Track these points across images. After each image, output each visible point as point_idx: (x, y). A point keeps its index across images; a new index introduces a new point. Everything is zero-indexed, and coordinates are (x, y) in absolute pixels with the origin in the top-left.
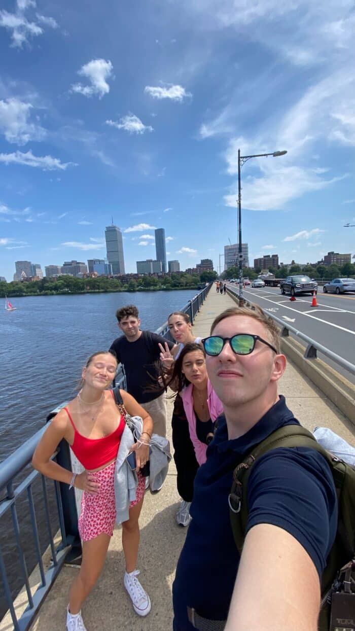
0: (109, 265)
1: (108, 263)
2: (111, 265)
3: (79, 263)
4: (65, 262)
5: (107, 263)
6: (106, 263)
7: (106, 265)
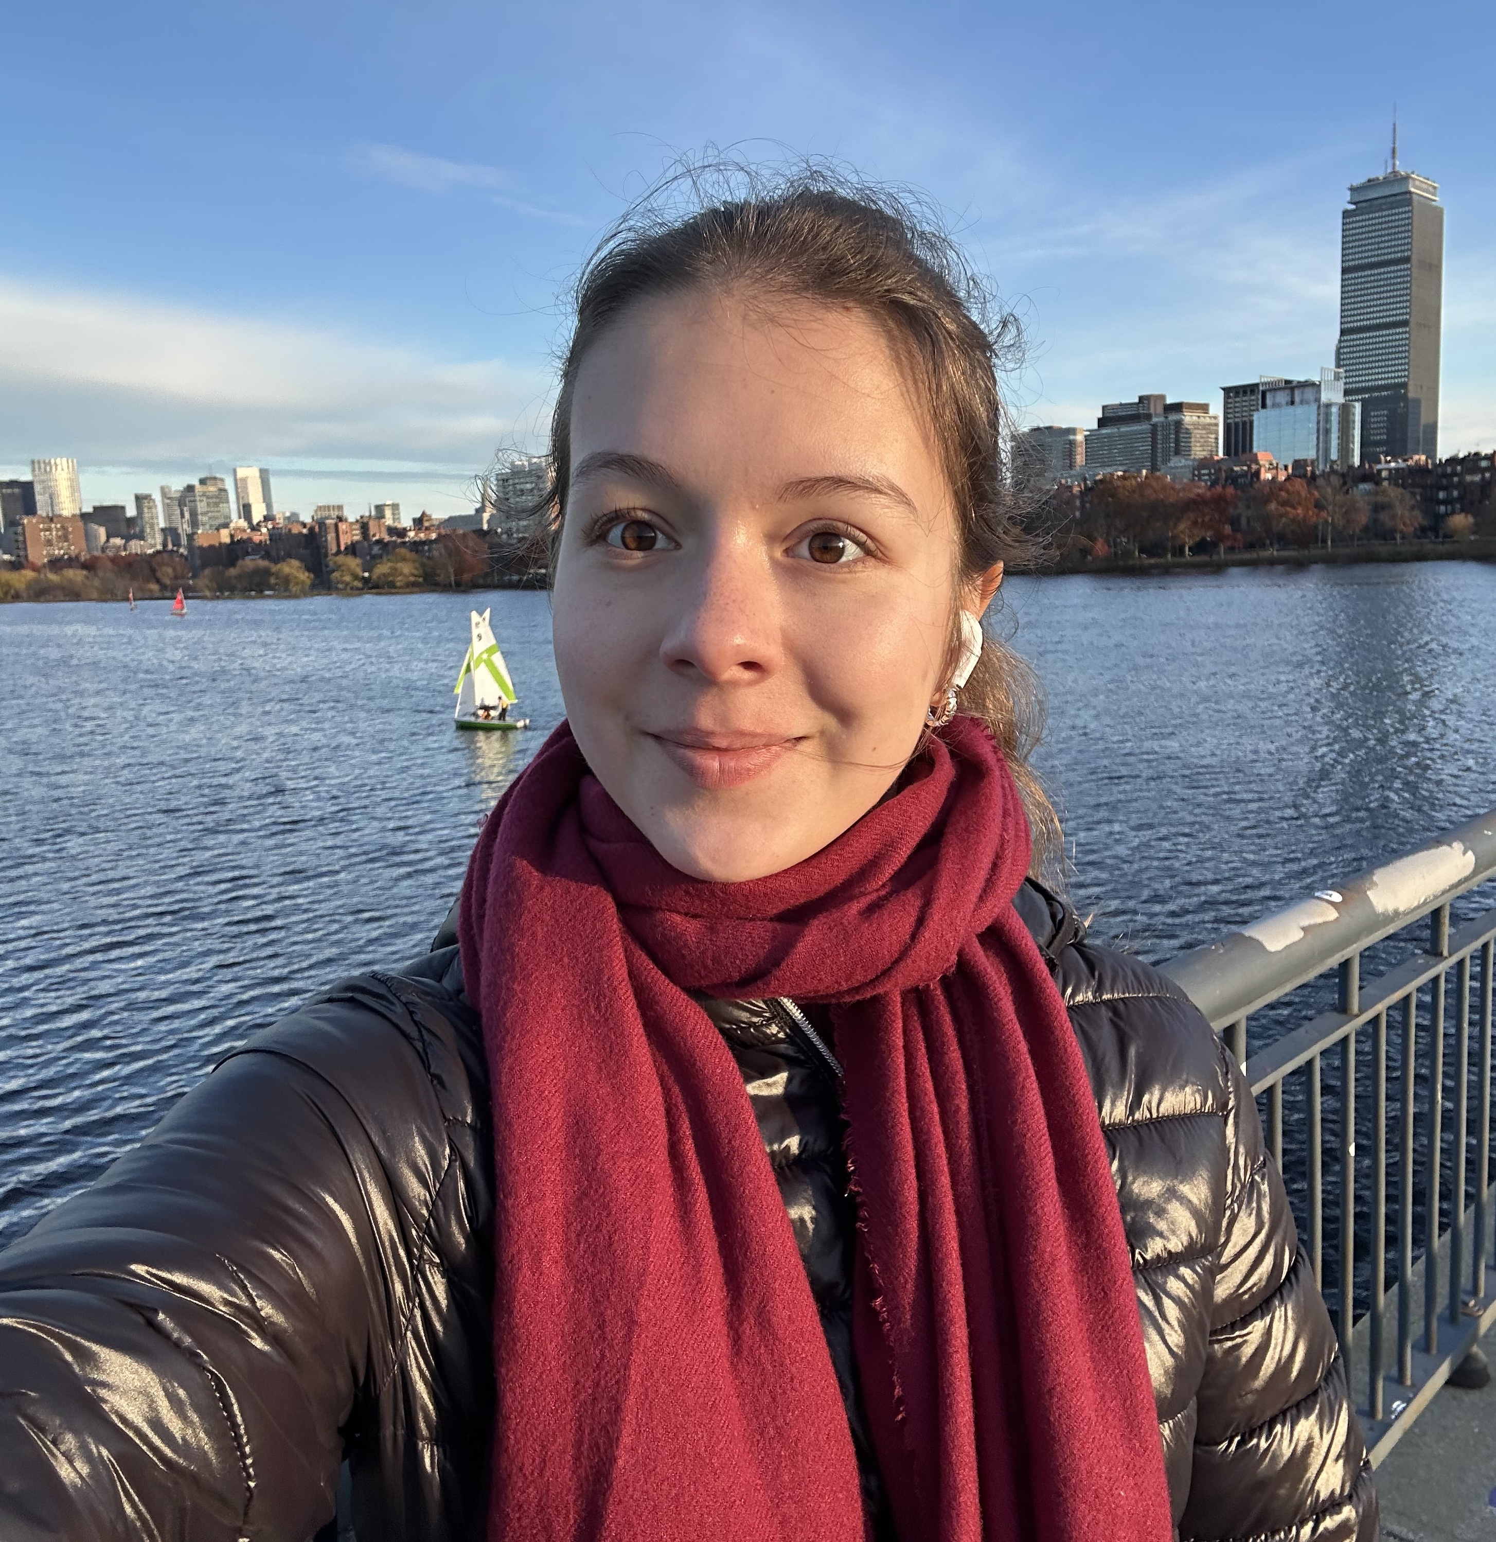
0: (1345, 410)
1: (1339, 398)
2: (1358, 408)
3: (1178, 407)
4: (1104, 408)
5: (1333, 395)
6: (1325, 397)
7: (1328, 406)
